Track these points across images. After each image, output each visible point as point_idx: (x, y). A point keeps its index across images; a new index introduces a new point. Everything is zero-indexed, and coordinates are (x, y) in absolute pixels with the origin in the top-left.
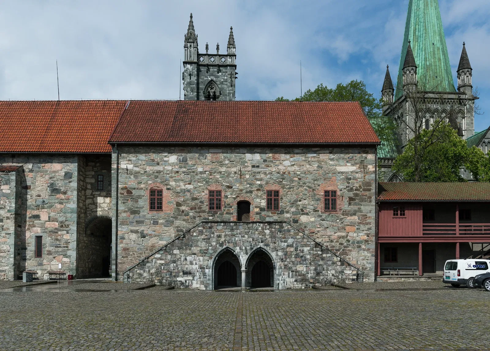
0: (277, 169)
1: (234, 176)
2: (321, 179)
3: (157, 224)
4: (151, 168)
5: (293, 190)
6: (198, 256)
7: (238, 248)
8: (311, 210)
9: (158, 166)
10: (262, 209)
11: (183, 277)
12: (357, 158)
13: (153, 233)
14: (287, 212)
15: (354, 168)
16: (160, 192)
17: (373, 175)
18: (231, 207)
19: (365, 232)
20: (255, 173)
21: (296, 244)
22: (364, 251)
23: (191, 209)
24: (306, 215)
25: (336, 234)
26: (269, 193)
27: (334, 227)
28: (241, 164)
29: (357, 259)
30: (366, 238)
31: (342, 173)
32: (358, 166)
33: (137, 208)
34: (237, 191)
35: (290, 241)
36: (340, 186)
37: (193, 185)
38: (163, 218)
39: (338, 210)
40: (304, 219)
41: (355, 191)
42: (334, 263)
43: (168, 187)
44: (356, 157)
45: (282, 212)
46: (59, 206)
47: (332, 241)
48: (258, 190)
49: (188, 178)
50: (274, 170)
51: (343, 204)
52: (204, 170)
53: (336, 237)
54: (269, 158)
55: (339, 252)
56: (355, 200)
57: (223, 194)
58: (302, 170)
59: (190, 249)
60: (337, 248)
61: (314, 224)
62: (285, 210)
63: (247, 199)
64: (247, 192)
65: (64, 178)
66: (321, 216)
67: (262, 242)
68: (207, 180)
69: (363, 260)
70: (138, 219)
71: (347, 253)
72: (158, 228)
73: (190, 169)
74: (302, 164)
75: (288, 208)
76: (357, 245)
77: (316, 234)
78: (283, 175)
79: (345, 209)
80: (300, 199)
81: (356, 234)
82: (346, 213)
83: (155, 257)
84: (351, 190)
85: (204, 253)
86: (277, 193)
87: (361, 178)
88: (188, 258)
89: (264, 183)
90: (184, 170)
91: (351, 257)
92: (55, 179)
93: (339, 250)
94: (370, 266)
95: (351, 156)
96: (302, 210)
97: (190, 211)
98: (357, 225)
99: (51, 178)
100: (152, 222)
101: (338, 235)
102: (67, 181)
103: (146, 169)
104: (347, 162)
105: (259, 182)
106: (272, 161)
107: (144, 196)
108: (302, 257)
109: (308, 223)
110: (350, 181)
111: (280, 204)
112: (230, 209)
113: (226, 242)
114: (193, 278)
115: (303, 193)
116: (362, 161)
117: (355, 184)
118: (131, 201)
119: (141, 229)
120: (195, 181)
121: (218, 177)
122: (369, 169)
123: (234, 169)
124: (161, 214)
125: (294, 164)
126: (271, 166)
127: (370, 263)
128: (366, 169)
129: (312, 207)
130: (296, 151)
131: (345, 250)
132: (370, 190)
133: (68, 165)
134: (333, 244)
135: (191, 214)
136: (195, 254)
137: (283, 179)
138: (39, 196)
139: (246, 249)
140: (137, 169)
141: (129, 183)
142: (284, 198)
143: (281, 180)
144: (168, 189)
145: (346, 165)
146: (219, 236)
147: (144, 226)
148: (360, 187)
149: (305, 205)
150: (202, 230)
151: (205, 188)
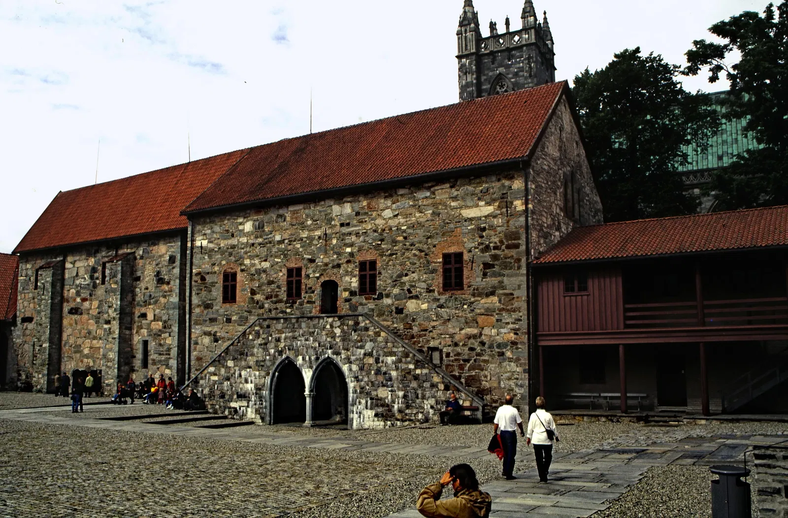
0: (373, 224)
1: (317, 243)
2: (437, 234)
3: (230, 322)
4: (226, 242)
5: (396, 258)
6: (253, 371)
7: (300, 358)
8: (422, 291)
9: (233, 239)
10: (352, 293)
11: (236, 402)
12: (495, 189)
13: (226, 335)
14: (388, 296)
15: (490, 209)
16: (234, 275)
17: (522, 219)
18: (313, 292)
19: (511, 326)
20: (344, 234)
21: (377, 352)
22: (511, 361)
23: (267, 298)
24: (415, 299)
25: (463, 332)
26: (362, 265)
27: (460, 319)
28: (327, 224)
29: (499, 377)
30: (512, 336)
31: (471, 219)
32: (498, 203)
33: (210, 300)
34: (321, 266)
35: (369, 346)
36: (468, 245)
37: (269, 262)
38: (237, 314)
39: (465, 287)
40: (411, 306)
41: (493, 251)
42: (433, 386)
43: (243, 267)
44: (493, 188)
45: (381, 297)
46: (162, 300)
47: (456, 345)
48: (348, 262)
49: (264, 251)
50: (370, 227)
51: (473, 277)
52: (283, 238)
53: (462, 337)
54: (363, 208)
55: (468, 365)
56: (493, 266)
57: (303, 273)
58: (409, 222)
59: (245, 360)
60: (466, 357)
61: (426, 315)
62: (384, 293)
63: (333, 278)
64: (333, 267)
65: (169, 263)
66: (438, 300)
67: (331, 348)
68: (286, 252)
69: (509, 379)
70: (212, 316)
71: (480, 365)
72: (231, 327)
73: (266, 239)
74: (408, 212)
75: (388, 289)
76: (497, 350)
77: (431, 331)
78: (382, 235)
79: (478, 284)
80: (406, 272)
81: (496, 330)
82: (479, 293)
83: (209, 371)
84: (487, 248)
85: (260, 365)
86: (373, 264)
87: (502, 226)
88: (243, 373)
89: (355, 250)
90: (260, 240)
91: (489, 374)
92: (160, 266)
93: (468, 361)
94: (522, 391)
95: (484, 188)
96: (409, 291)
97: (266, 301)
98: (497, 314)
99: (157, 265)
100: (225, 319)
101: (467, 332)
102: (171, 267)
103: (220, 245)
104: (479, 199)
105: (349, 250)
106: (368, 213)
107: (217, 283)
108: (385, 373)
109: (417, 313)
110: (484, 234)
111: (378, 283)
112: (312, 295)
113: (285, 349)
114: (248, 403)
115: (411, 261)
116: (503, 194)
117: (493, 238)
118: (205, 290)
119: (214, 330)
120: (272, 256)
121: (298, 246)
122: (515, 208)
123: (318, 233)
124: (235, 307)
125: (398, 214)
126: (366, 221)
127: (521, 386)
128: (510, 208)
129: (424, 285)
130: (401, 192)
131: (477, 361)
132: (517, 246)
133: (172, 246)
134: (458, 349)
135: (266, 306)
136: (250, 367)
137: (382, 240)
138: (147, 289)
139: (310, 358)
140: (211, 246)
141: (203, 267)
142: (383, 272)
143: (379, 243)
144: (242, 270)
145: (477, 206)
146: (278, 340)
147: (217, 325)
148: (501, 242)
149: (413, 281)
150: (259, 331)
151: (282, 264)
